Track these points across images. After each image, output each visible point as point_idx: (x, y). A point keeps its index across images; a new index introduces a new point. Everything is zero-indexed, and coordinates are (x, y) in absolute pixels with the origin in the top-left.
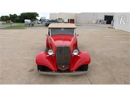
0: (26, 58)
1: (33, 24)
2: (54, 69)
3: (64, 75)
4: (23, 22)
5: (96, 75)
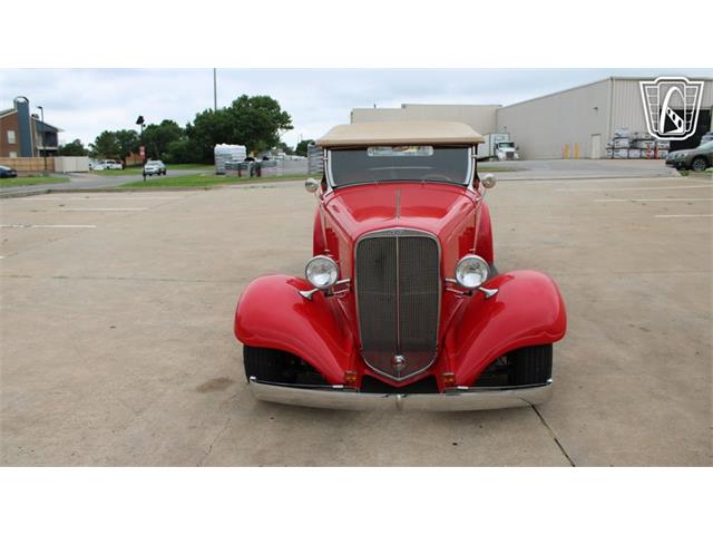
1: (257, 168)
3: (399, 408)
5: (603, 415)
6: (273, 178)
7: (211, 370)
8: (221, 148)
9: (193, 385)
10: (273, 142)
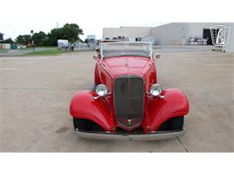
0: (54, 105)
1: (72, 48)
2: (108, 127)
3: (131, 139)
4: (56, 44)
5: (201, 139)
6: (78, 51)
7: (60, 124)
8: (60, 41)
9: (54, 130)
10: (77, 39)
